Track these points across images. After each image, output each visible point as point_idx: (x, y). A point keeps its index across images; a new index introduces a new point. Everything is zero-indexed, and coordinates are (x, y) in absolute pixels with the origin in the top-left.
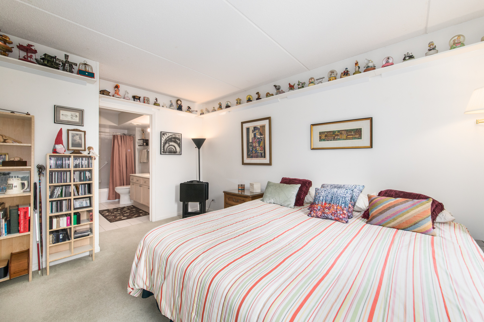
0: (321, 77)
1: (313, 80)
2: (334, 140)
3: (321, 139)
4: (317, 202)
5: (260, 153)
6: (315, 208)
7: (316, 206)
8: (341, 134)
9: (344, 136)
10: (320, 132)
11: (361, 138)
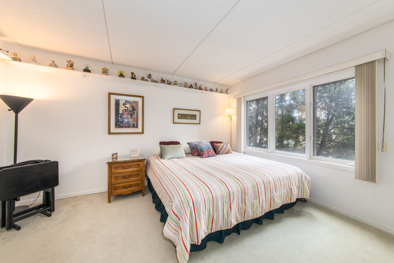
0: (181, 83)
1: (176, 83)
2: (185, 119)
3: (179, 118)
4: (203, 150)
5: (132, 124)
6: (205, 153)
7: (204, 152)
8: (188, 116)
9: (190, 118)
10: (178, 114)
11: (196, 119)
